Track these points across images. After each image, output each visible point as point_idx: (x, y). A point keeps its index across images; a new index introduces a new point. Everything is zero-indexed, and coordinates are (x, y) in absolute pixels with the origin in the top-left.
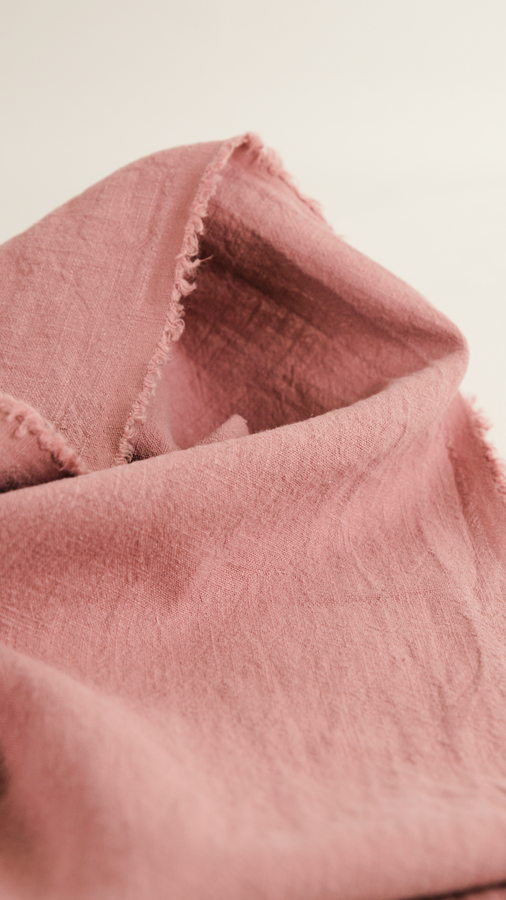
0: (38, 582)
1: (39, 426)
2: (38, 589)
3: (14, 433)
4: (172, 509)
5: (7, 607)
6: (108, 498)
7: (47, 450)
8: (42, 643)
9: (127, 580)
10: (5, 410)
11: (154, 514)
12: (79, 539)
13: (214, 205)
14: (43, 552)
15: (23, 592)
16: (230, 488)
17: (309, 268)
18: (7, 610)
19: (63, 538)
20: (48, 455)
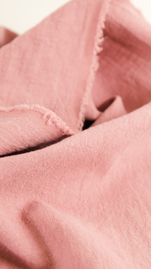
0: (56, 177)
1: (56, 120)
2: (56, 179)
3: (46, 123)
4: (106, 147)
5: (45, 187)
6: (83, 146)
7: (59, 128)
8: (58, 199)
9: (88, 172)
10: (42, 113)
11: (100, 149)
12: (73, 162)
13: (107, 16)
14: (59, 168)
15: (51, 181)
16: (126, 136)
17: (141, 38)
18: (45, 188)
19: (67, 162)
20: (59, 130)
